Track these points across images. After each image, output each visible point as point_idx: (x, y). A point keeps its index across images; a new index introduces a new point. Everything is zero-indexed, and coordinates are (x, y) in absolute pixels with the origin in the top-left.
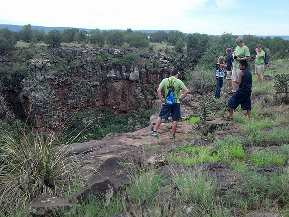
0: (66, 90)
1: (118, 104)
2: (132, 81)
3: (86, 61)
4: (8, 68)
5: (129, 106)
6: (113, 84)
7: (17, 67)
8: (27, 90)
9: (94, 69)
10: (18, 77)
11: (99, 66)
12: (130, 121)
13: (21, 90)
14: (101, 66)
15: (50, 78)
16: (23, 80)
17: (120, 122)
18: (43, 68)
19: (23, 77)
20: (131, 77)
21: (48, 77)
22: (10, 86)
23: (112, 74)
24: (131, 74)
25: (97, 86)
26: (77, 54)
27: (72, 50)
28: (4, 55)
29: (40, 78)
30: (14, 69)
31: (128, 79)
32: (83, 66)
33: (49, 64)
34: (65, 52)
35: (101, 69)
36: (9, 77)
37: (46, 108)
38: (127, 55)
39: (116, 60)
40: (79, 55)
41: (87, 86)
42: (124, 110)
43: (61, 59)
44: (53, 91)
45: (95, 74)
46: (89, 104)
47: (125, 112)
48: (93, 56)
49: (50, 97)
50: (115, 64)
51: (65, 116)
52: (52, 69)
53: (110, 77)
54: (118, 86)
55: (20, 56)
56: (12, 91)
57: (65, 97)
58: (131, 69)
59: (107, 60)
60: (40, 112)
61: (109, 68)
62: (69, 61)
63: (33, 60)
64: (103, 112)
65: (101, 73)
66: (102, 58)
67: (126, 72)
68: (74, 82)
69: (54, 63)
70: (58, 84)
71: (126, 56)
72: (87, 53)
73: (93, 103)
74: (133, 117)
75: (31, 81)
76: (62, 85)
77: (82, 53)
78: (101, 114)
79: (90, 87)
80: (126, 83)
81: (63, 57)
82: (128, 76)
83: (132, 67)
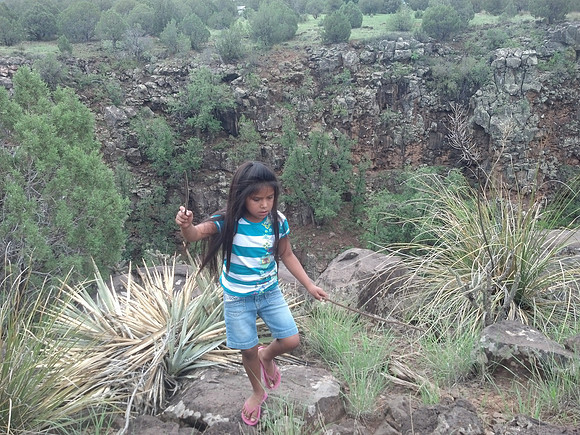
0: (563, 115)
4: (452, 66)
7: (470, 65)
8: (483, 111)
10: (469, 86)
13: (470, 110)
15: (531, 90)
16: (479, 92)
18: (522, 66)
19: (477, 86)
21: (528, 87)
28: (448, 41)
29: (511, 88)
30: (463, 69)
33: (535, 60)
34: (573, 33)
36: (452, 85)
43: (561, 49)
44: (536, 117)
49: (527, 128)
51: (553, 173)
52: (540, 70)
55: (478, 44)
57: (560, 131)
62: (579, 52)
63: (502, 52)
70: (547, 103)
76: (555, 105)
81: (565, 44)
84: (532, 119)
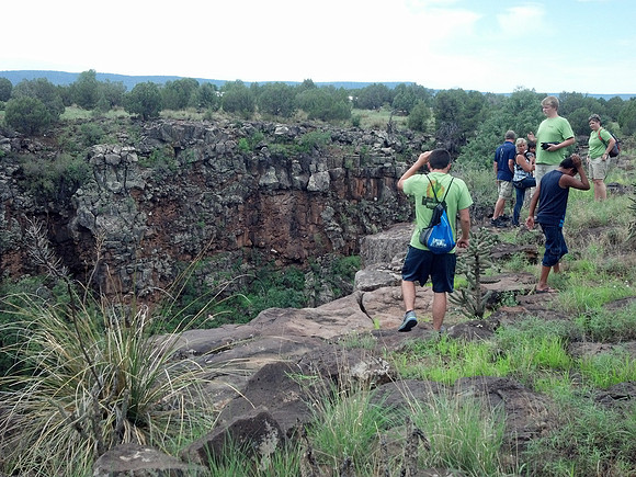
0: (170, 211)
1: (283, 243)
2: (314, 194)
3: (214, 150)
4: (46, 164)
5: (308, 249)
6: (272, 199)
7: (66, 162)
8: (87, 212)
9: (232, 167)
10: (67, 185)
11: (242, 161)
12: (310, 280)
13: (72, 211)
14: (246, 161)
15: (135, 187)
16: (79, 191)
17: (287, 284)
18: (122, 163)
19: (77, 185)
20: (312, 185)
21: (131, 184)
22: (51, 204)
23: (271, 177)
24: (312, 178)
25: (237, 204)
26: (196, 134)
27: (183, 126)
28: (38, 136)
29: (113, 185)
30: (59, 166)
31: (304, 188)
32: (206, 160)
33: (135, 157)
34: (168, 130)
35: (247, 168)
36: (48, 185)
37: (126, 251)
38: (303, 137)
39: (280, 147)
40: (200, 137)
41: (216, 204)
42: (297, 257)
43: (160, 146)
44: (144, 215)
45: (233, 177)
46: (221, 243)
47: (298, 262)
48: (230, 139)
49: (136, 227)
50: (277, 157)
51: (168, 271)
52: (141, 166)
53: (265, 186)
54: (283, 203)
55: (73, 140)
56: (54, 215)
57: (168, 227)
58: (313, 167)
59: (260, 148)
60: (113, 260)
61: (263, 166)
62: (177, 150)
63: (99, 148)
64: (249, 260)
65: (247, 175)
66: (250, 143)
67: (301, 173)
68: (188, 194)
69: (146, 154)
70: (153, 200)
71: (301, 139)
72: (215, 132)
73: (229, 242)
74: (317, 273)
75: (94, 193)
76: (161, 202)
77: (205, 133)
78: (245, 266)
79: (223, 205)
80: (301, 198)
81: (163, 142)
82: (305, 182)
83: (314, 162)
84: (140, 217)
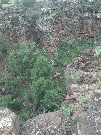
0: (59, 25)
1: (89, 33)
2: (98, 19)
3: (72, 8)
5: (96, 34)
6: (86, 21)
7: (35, 13)
8: (39, 25)
9: (76, 12)
11: (79, 10)
12: (95, 42)
13: (36, 25)
15: (50, 19)
16: (37, 20)
17: (89, 43)
18: (48, 13)
20: (98, 16)
22: (31, 24)
23: (87, 15)
25: (77, 22)
26: (67, 4)
27: (64, 2)
29: (45, 19)
32: (70, 11)
33: (51, 11)
34: (60, 3)
35: (80, 12)
37: (48, 35)
38: (97, 2)
39: (90, 6)
41: (72, 22)
42: (93, 36)
43: (57, 7)
44: (52, 26)
45: (76, 15)
46: (72, 32)
48: (76, 4)
50: (89, 9)
51: (58, 40)
52: (52, 13)
53: (85, 17)
54: (90, 22)
56: (32, 26)
58: (99, 11)
59: (84, 6)
60: (45, 37)
62: (62, 8)
63: (42, 9)
65: (80, 14)
66: (81, 5)
67: (95, 13)
68: (64, 20)
69: (54, 10)
70: (55, 22)
72: (72, 3)
73: (74, 32)
74: (97, 41)
77: (69, 3)
80: (95, 20)
81: (59, 6)
82: (96, 16)
83: (99, 10)
84: (51, 26)
